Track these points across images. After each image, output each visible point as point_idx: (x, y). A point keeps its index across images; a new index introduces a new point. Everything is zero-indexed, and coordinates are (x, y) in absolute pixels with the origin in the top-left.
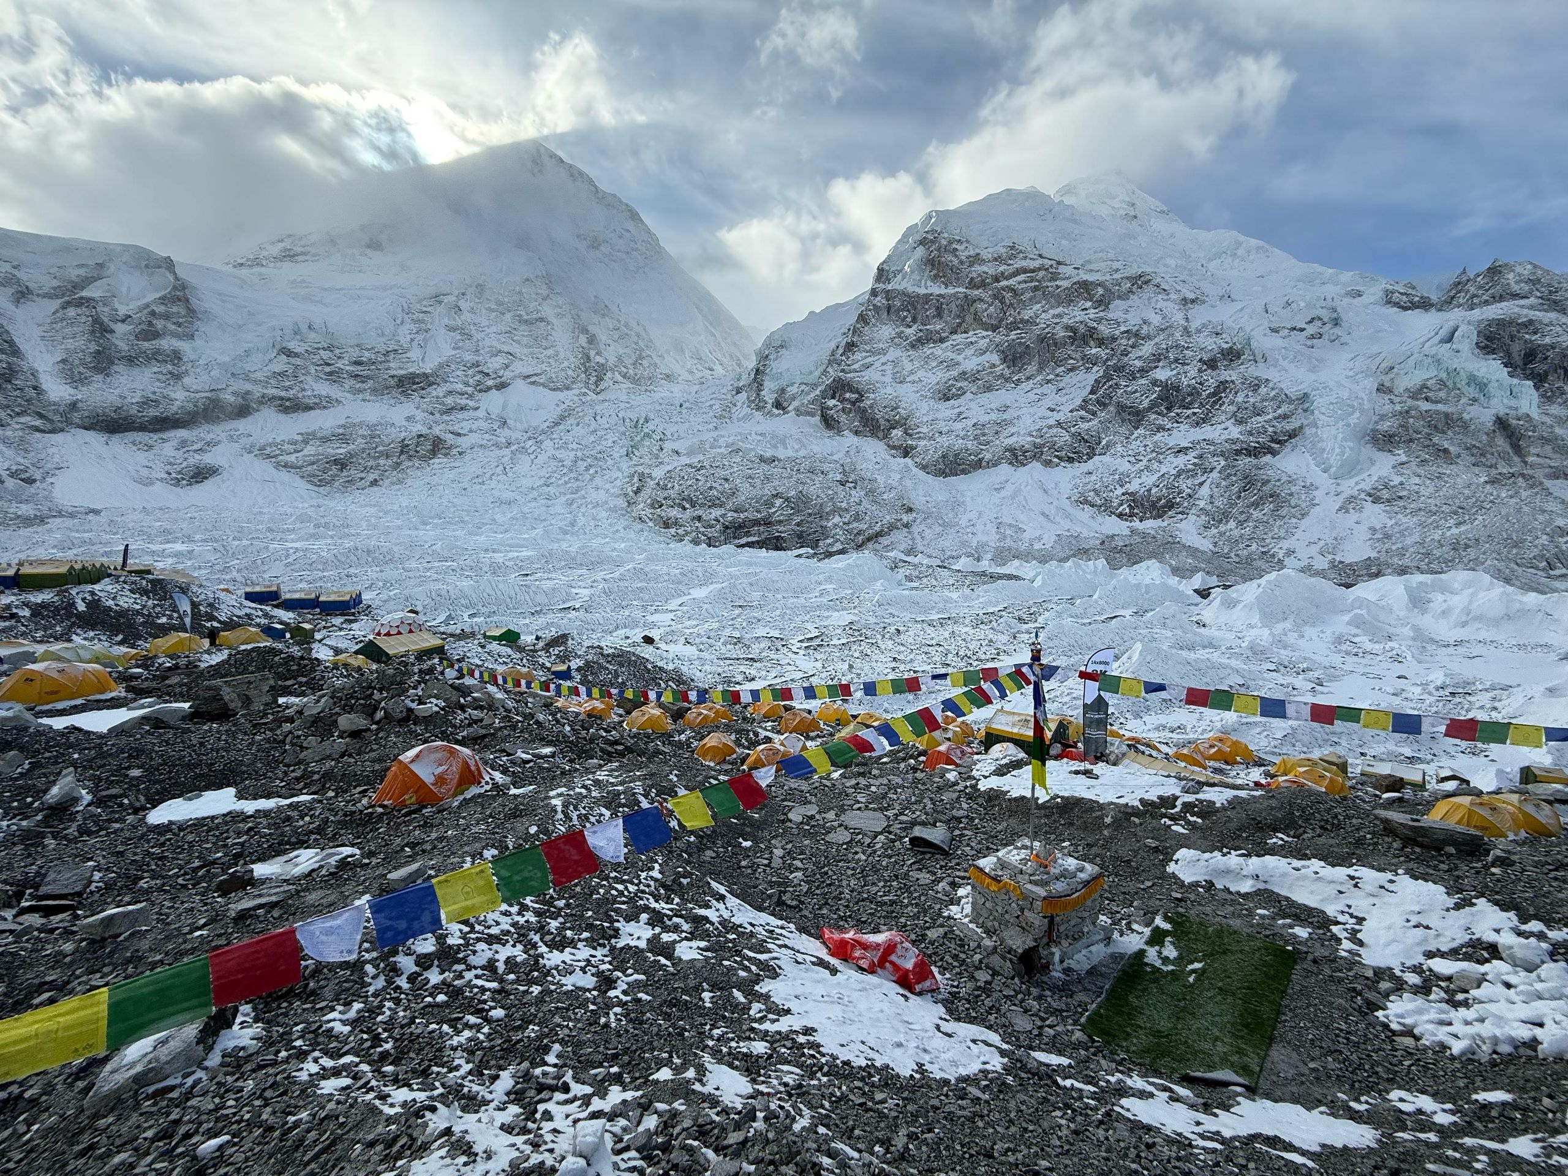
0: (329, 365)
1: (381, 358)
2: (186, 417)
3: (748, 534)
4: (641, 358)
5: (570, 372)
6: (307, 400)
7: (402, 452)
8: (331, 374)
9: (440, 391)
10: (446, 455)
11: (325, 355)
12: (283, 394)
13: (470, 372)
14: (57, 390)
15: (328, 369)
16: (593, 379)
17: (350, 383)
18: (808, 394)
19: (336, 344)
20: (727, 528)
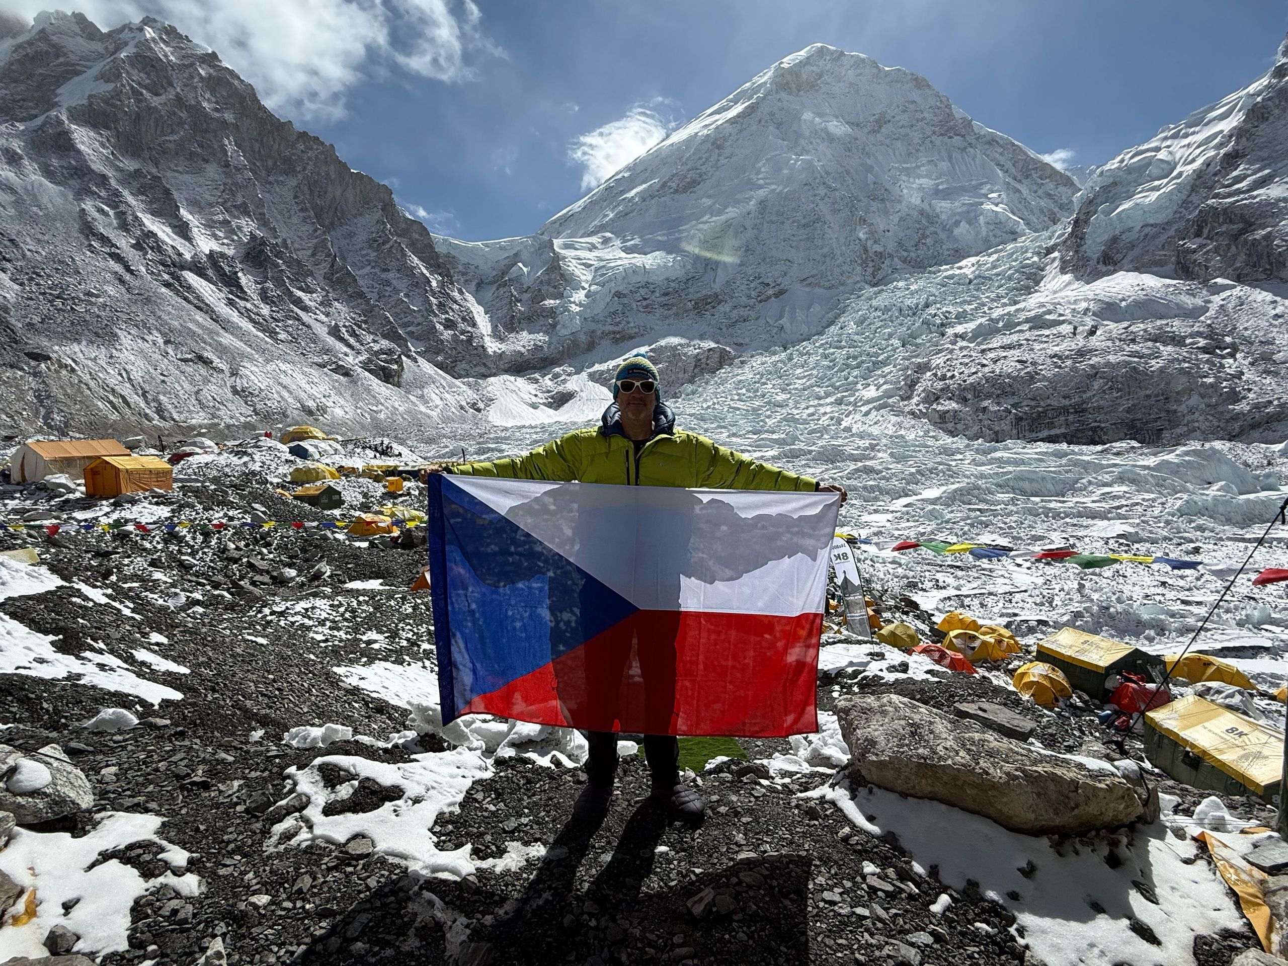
0: (645, 299)
1: (683, 286)
2: (558, 356)
3: (1051, 425)
4: (924, 236)
5: (845, 268)
6: (630, 331)
7: (696, 366)
8: (647, 307)
9: (725, 308)
10: (730, 365)
11: (643, 291)
12: (616, 329)
13: (752, 285)
14: (492, 346)
15: (645, 303)
16: (870, 270)
17: (659, 311)
18: (1154, 237)
19: (650, 281)
20: (1021, 419)
